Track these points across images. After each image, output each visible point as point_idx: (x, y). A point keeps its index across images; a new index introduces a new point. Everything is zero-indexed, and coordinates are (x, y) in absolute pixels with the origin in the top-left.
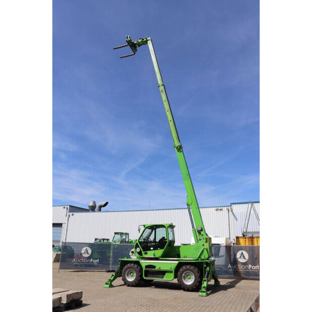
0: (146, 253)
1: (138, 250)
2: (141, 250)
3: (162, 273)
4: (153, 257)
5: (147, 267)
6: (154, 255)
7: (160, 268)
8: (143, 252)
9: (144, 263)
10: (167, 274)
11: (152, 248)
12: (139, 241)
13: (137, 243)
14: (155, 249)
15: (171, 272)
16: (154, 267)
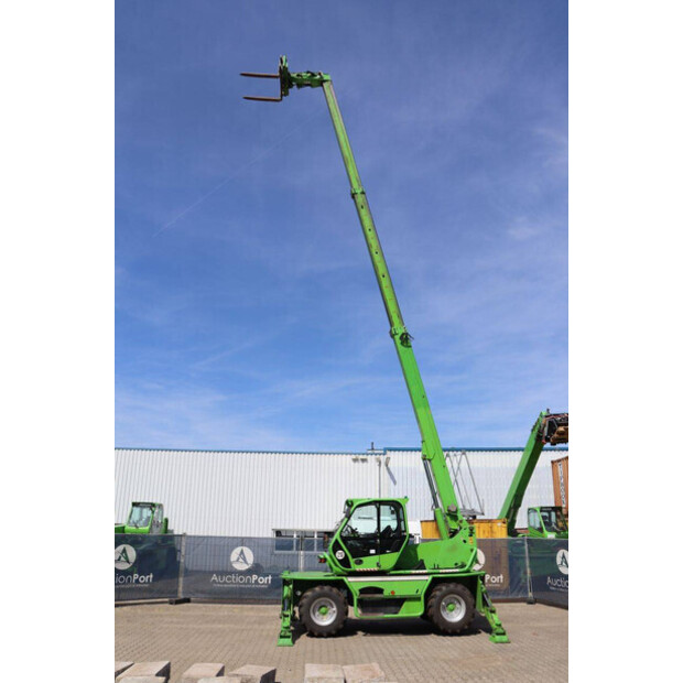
0: (360, 562)
1: (340, 555)
2: (346, 555)
3: (397, 602)
4: (376, 569)
5: (362, 591)
6: (378, 565)
7: (393, 592)
8: (352, 561)
9: (355, 584)
10: (405, 604)
11: (373, 551)
12: (341, 536)
13: (337, 541)
14: (381, 551)
15: (418, 599)
16: (380, 591)
